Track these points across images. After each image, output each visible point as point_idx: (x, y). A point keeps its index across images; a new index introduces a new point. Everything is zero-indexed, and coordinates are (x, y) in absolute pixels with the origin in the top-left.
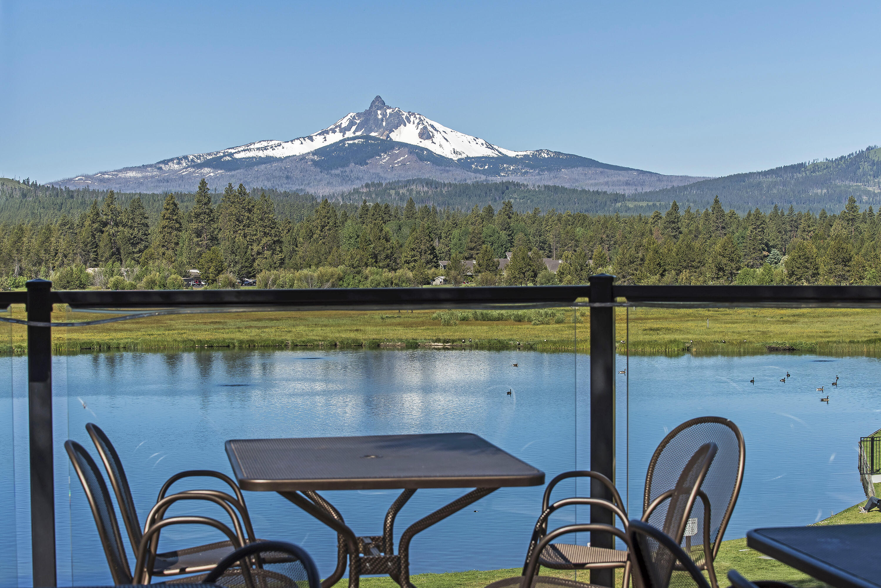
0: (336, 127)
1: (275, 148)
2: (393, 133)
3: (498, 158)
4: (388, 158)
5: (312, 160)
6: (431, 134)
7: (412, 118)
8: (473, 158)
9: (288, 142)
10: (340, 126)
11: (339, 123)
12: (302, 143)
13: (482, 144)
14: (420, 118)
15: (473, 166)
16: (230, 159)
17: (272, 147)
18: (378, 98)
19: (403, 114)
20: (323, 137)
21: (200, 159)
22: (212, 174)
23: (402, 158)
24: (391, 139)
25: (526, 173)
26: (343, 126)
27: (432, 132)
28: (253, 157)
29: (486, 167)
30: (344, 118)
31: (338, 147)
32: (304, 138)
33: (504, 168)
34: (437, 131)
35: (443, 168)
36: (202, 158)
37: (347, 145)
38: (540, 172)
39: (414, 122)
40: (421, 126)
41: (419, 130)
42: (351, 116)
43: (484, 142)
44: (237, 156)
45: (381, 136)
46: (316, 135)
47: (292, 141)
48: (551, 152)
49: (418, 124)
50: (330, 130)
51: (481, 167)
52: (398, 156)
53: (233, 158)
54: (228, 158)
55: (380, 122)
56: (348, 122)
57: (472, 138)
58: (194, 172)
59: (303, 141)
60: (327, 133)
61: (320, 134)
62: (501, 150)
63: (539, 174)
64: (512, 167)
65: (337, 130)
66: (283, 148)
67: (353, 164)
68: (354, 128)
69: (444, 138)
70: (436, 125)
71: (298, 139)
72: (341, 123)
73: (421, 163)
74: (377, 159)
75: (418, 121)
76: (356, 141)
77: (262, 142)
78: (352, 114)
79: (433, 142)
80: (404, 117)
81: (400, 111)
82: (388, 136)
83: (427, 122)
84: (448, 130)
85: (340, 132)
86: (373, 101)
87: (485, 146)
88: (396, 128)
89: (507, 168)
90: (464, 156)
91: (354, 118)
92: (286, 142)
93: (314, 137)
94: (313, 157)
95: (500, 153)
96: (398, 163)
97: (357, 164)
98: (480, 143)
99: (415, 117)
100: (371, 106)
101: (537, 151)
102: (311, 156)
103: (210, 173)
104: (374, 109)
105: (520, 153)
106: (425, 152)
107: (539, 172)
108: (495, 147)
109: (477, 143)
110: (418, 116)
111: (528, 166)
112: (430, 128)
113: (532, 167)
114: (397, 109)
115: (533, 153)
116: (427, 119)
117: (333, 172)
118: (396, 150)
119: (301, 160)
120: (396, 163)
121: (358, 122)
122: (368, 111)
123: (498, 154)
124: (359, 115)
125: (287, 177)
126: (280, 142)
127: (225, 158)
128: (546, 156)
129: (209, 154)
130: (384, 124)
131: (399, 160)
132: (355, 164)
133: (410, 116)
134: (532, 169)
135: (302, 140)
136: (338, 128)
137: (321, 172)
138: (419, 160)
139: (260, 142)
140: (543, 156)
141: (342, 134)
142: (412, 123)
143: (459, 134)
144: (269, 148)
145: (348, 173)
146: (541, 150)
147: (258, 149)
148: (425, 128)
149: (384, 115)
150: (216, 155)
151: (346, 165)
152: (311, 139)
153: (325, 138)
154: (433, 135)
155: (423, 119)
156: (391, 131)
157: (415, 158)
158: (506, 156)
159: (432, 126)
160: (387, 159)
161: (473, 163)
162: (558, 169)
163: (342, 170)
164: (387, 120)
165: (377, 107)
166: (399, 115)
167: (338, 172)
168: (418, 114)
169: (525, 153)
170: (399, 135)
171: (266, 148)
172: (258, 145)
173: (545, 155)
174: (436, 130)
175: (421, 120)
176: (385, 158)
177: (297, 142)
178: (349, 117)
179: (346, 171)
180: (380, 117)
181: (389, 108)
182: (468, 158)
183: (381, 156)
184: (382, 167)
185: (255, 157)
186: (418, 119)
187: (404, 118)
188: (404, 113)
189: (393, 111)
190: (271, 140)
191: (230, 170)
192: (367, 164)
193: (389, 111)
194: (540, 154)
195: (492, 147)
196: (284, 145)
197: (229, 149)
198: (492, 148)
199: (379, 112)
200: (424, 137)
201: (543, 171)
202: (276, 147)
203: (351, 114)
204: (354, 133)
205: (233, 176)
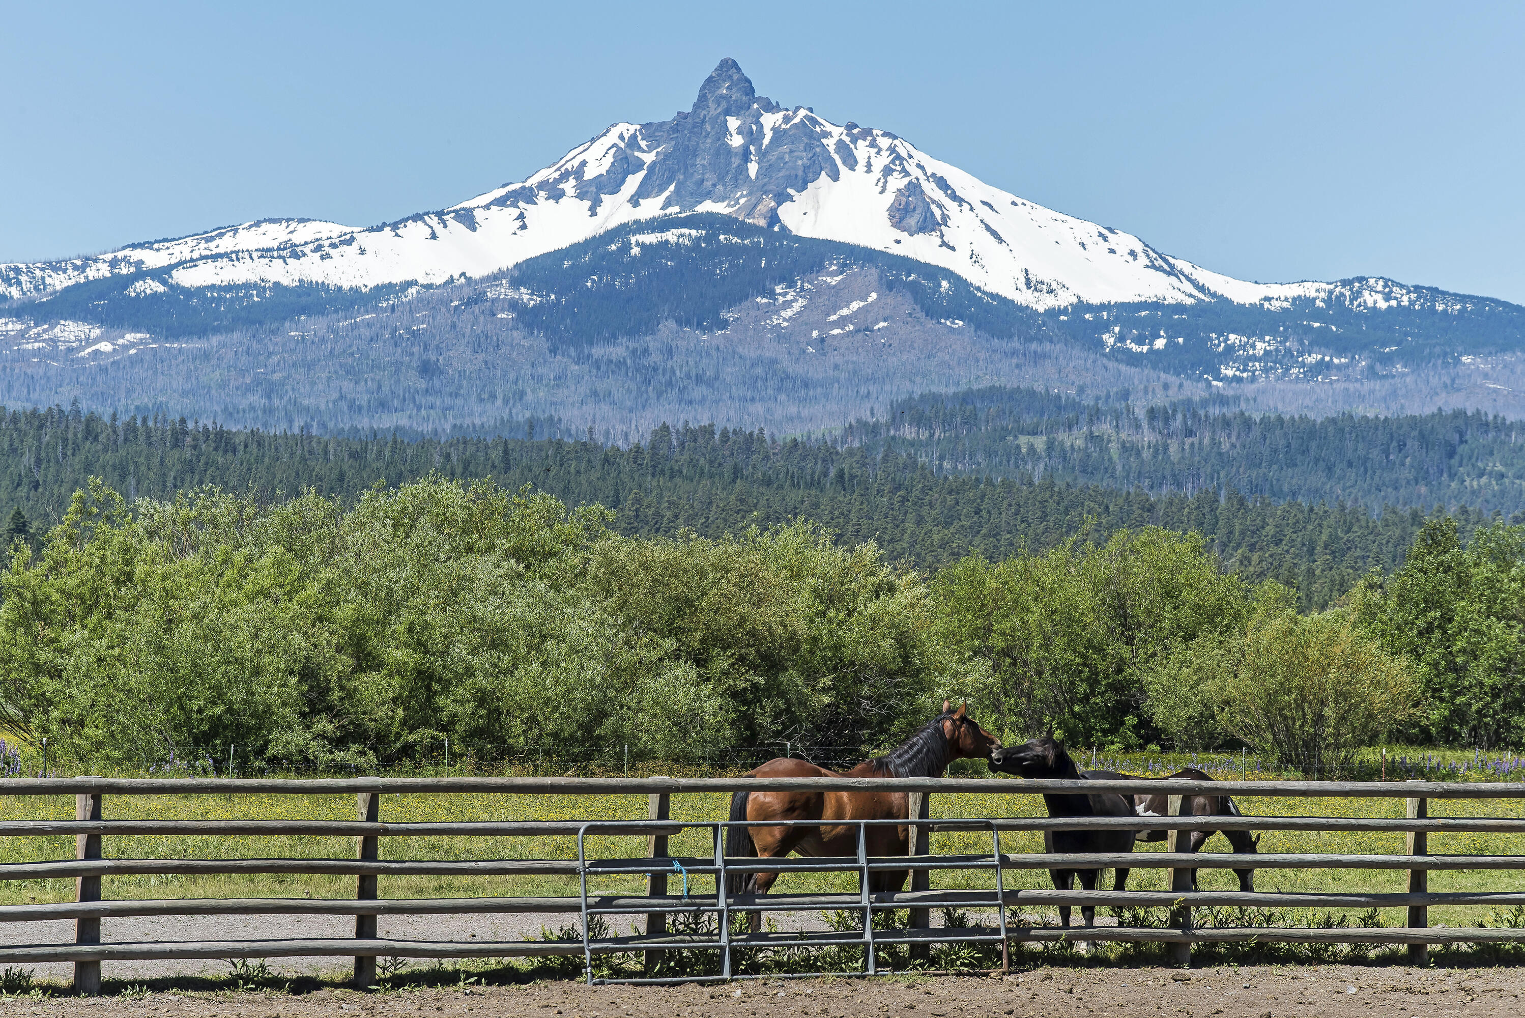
0: (565, 176)
1: (332, 252)
2: (788, 204)
3: (1198, 309)
4: (801, 302)
5: (514, 305)
6: (938, 213)
7: (862, 150)
8: (1103, 307)
9: (380, 229)
10: (578, 172)
11: (576, 163)
12: (434, 236)
13: (1132, 253)
14: (892, 150)
15: (1109, 339)
16: (161, 289)
17: (319, 248)
18: (728, 67)
19: (827, 135)
20: (515, 212)
21: (19, 283)
22: (105, 347)
23: (855, 306)
24: (784, 228)
25: (1322, 367)
26: (590, 173)
27: (940, 206)
28: (247, 286)
29: (1160, 344)
30: (593, 140)
31: (603, 257)
32: (440, 214)
33: (1230, 349)
34: (960, 201)
35: (1015, 344)
36: (24, 278)
37: (635, 251)
38: (1378, 367)
39: (869, 165)
40: (897, 182)
41: (889, 198)
42: (621, 137)
43: (1138, 247)
44: (186, 278)
45: (748, 215)
46: (487, 207)
47: (395, 226)
48: (1402, 286)
49: (887, 171)
50: (542, 185)
51: (1140, 341)
52: (838, 297)
53: (171, 287)
54: (154, 286)
55: (736, 161)
56: (609, 159)
57: (1092, 228)
58: (22, 334)
59: (438, 229)
60: (528, 195)
61: (501, 202)
62: (1204, 276)
63: (1371, 373)
64: (1260, 345)
65: (569, 186)
66: (362, 252)
67: (672, 324)
68: (633, 182)
69: (988, 228)
70: (957, 177)
71: (417, 218)
72: (584, 163)
73: (930, 324)
74: (758, 306)
75: (884, 160)
76: (671, 236)
77: (265, 227)
78: (627, 129)
79: (944, 244)
80: (830, 144)
81: (815, 122)
82: (774, 218)
83: (919, 166)
84: (1001, 198)
85: (581, 196)
86: (710, 80)
87: (1143, 260)
88: (802, 188)
89: (1243, 347)
90: (1065, 299)
91: (633, 142)
92: (371, 230)
93: (479, 214)
94: (512, 294)
95: (1202, 288)
96: (842, 322)
97: (688, 323)
98: (1122, 250)
99: (873, 145)
100: (702, 99)
101: (1345, 283)
102: (504, 291)
103: (97, 340)
104: (713, 110)
105: (1275, 291)
106: (945, 284)
107: (1371, 368)
108: (1180, 264)
109: (1112, 251)
110: (884, 142)
111: (1322, 340)
112: (931, 190)
113: (1341, 346)
114: (802, 113)
115: (1331, 292)
116: (920, 156)
117: (597, 351)
118: (832, 274)
119: (470, 302)
120: (836, 324)
121: (649, 158)
122: (686, 116)
123: (1195, 292)
124: (651, 131)
125: (426, 369)
126: (348, 230)
127: (139, 285)
128: (1382, 305)
129: (56, 267)
130: (753, 169)
131: (845, 312)
132: (679, 322)
133: (854, 141)
134: (1340, 353)
135: (434, 221)
136: (572, 182)
137: (554, 351)
138: (921, 315)
139: (258, 224)
140: (1370, 303)
141: (587, 204)
142: (861, 167)
143: (1044, 214)
144: (307, 250)
145: (655, 358)
146: (1361, 279)
147: (265, 253)
148: (914, 188)
149: (753, 136)
150: (82, 269)
151: (648, 326)
152: (467, 219)
153: (521, 216)
154: (945, 218)
155: (904, 154)
156: (782, 198)
157: (906, 305)
158: (1224, 301)
159: (942, 184)
160: (797, 306)
161: (1106, 327)
162: (1445, 354)
163: (632, 345)
164: (762, 155)
165: (724, 104)
166: (811, 135)
167: (618, 351)
168: (885, 134)
169: (1294, 291)
170: (811, 213)
171: (293, 251)
172: (248, 239)
173: (1379, 297)
174: (954, 197)
175: (898, 157)
176: (788, 305)
177: (416, 231)
178: (612, 137)
179: (646, 351)
180: (736, 141)
181: (770, 107)
182: (1081, 307)
183: (772, 295)
184: (780, 335)
185: (255, 286)
186: (885, 154)
187: (832, 148)
188: (829, 128)
189: (786, 119)
190: (301, 221)
191: (174, 334)
192: (724, 324)
193: (770, 121)
194: (1356, 295)
195: (1172, 266)
196: (364, 239)
197: (134, 246)
198: (1172, 271)
199: (733, 123)
200: (912, 221)
201: (1387, 360)
202: (333, 246)
203: (622, 128)
204: (635, 201)
205: (206, 356)
